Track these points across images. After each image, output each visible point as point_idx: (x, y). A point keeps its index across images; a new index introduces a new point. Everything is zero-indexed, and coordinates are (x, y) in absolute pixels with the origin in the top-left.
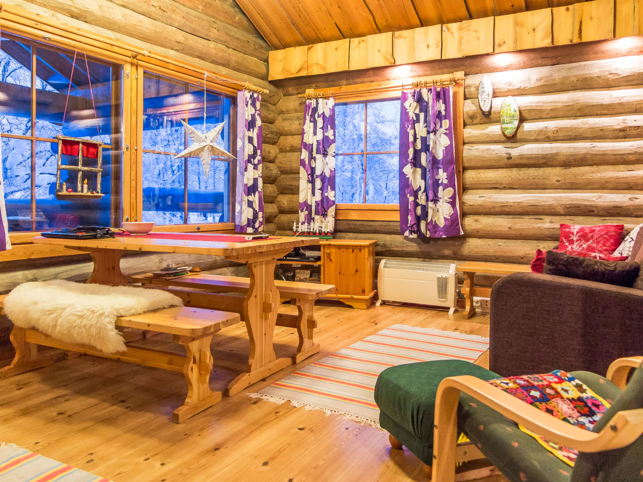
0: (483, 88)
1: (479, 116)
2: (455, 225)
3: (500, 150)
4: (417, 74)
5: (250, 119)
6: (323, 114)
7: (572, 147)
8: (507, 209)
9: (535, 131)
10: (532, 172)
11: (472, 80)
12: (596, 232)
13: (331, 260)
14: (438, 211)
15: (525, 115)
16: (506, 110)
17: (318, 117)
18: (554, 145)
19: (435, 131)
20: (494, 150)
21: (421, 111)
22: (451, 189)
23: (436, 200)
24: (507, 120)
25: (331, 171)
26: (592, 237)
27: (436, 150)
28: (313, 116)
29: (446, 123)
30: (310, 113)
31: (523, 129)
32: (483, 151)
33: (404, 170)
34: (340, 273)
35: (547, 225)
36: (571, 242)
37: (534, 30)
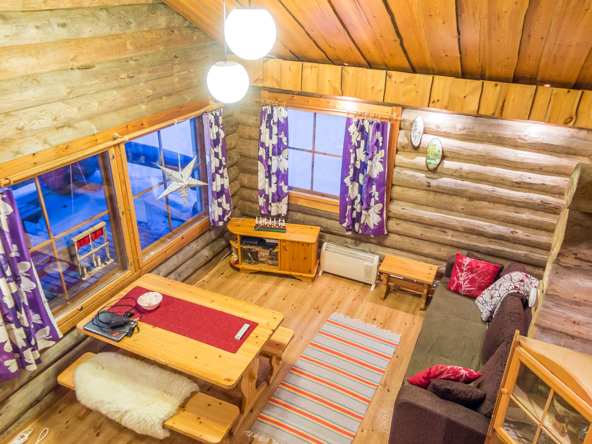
0: (416, 126)
1: (410, 147)
2: (381, 228)
3: (421, 176)
5: (215, 137)
6: (278, 121)
7: (478, 187)
8: (421, 221)
9: (452, 170)
10: (445, 198)
11: (408, 116)
12: (480, 268)
13: (286, 249)
14: (369, 216)
15: (446, 154)
16: (432, 148)
17: (273, 124)
18: (465, 183)
19: (371, 159)
20: (417, 178)
21: (362, 138)
22: (380, 205)
23: (368, 209)
24: (432, 157)
25: (285, 170)
26: (476, 271)
27: (371, 172)
28: (268, 122)
29: (382, 153)
30: (266, 119)
31: (443, 166)
32: (409, 176)
33: (345, 181)
34: (293, 258)
35: (449, 238)
36: (462, 271)
37: (465, 97)
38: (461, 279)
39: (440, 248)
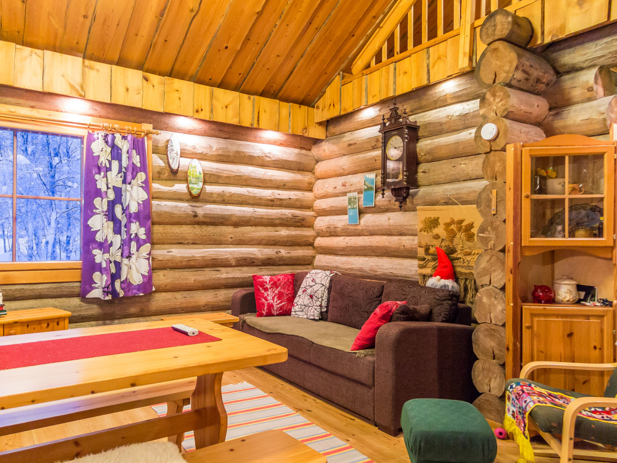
0: (171, 146)
1: (167, 174)
2: (150, 281)
3: (185, 207)
8: (192, 263)
9: (214, 194)
12: (281, 280)
14: (130, 268)
15: (207, 178)
16: (192, 171)
18: (229, 207)
20: (181, 208)
21: (114, 158)
22: (148, 245)
23: (129, 257)
24: (193, 180)
26: (280, 284)
29: (141, 176)
31: (206, 190)
32: (172, 207)
33: (89, 223)
35: (224, 276)
36: (266, 290)
37: (226, 107)
39: (216, 293)
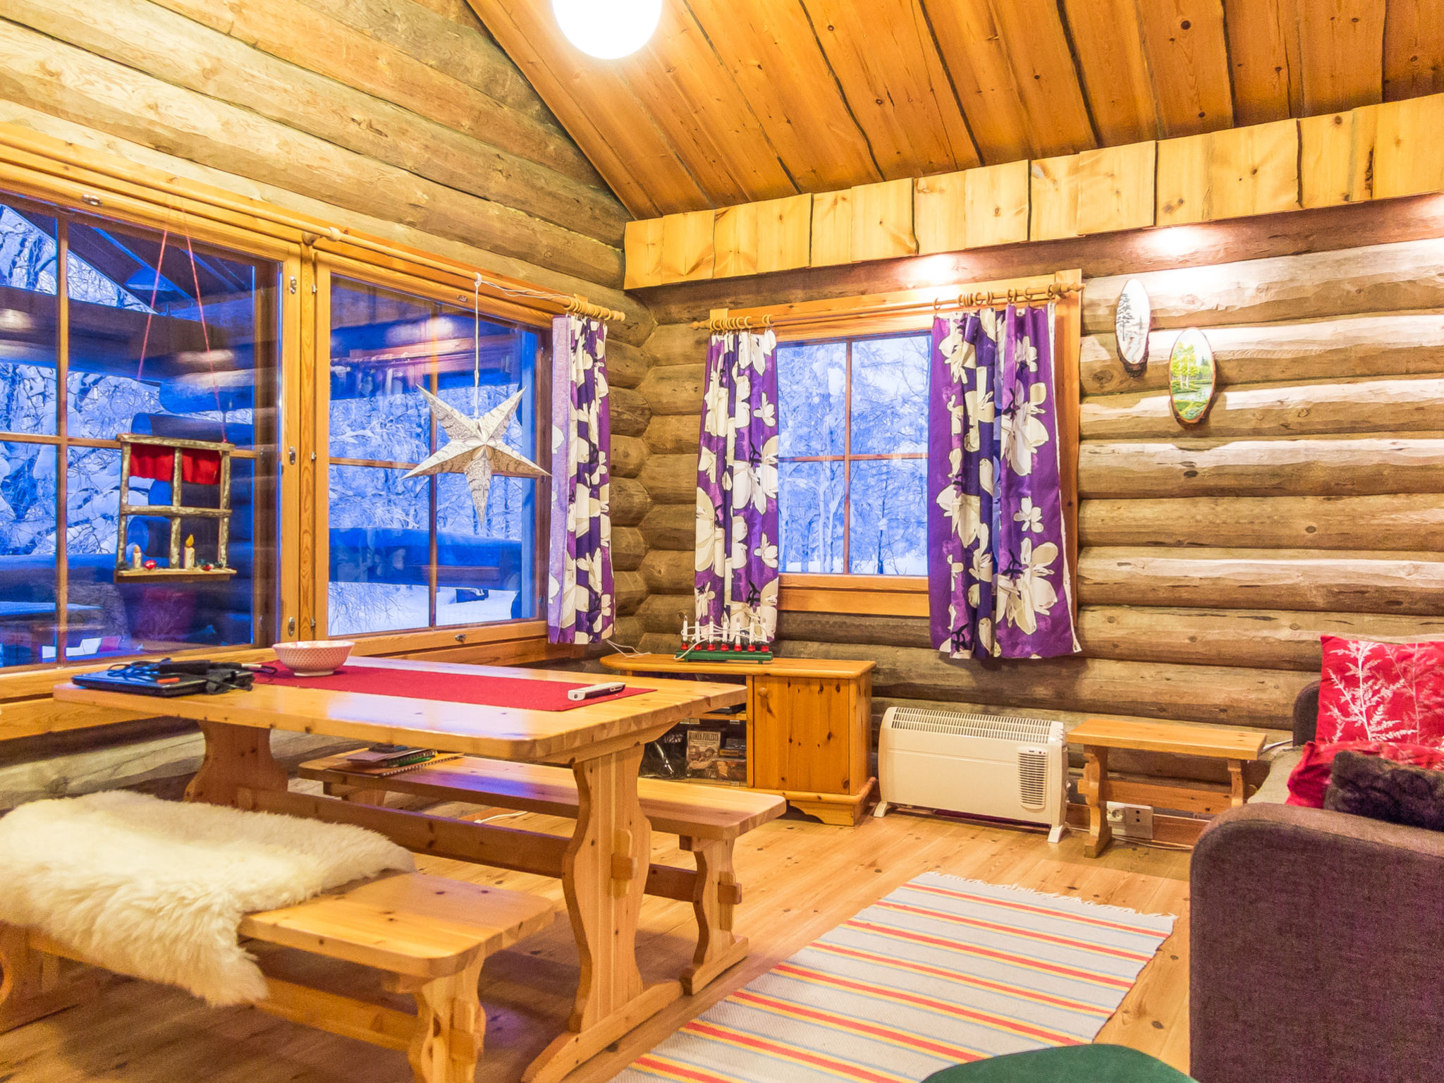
0: (1127, 308)
1: (1118, 374)
2: (1060, 630)
3: (1167, 453)
4: (970, 276)
5: (582, 380)
6: (751, 366)
7: (1346, 448)
8: (1185, 595)
9: (1252, 411)
10: (1246, 508)
11: (1101, 291)
12: (1414, 659)
13: (770, 711)
14: (1020, 597)
15: (1230, 372)
16: (1183, 360)
17: (739, 374)
18: (1302, 443)
19: (1012, 411)
20: (1153, 456)
21: (979, 362)
22: (1050, 546)
23: (1014, 571)
24: (1186, 383)
25: (769, 499)
26: (1405, 671)
27: (1014, 454)
28: (726, 372)
29: (1039, 392)
30: (720, 366)
31: (1225, 405)
32: (1128, 456)
33: (939, 500)
34: (791, 741)
35: (1285, 634)
36: (1352, 682)
37: (1255, 172)
38: (1354, 709)
39: (1262, 679)
